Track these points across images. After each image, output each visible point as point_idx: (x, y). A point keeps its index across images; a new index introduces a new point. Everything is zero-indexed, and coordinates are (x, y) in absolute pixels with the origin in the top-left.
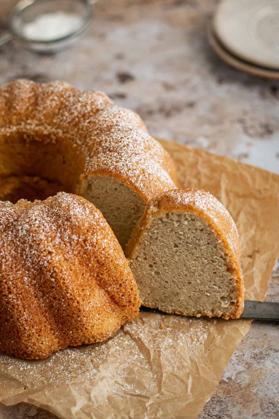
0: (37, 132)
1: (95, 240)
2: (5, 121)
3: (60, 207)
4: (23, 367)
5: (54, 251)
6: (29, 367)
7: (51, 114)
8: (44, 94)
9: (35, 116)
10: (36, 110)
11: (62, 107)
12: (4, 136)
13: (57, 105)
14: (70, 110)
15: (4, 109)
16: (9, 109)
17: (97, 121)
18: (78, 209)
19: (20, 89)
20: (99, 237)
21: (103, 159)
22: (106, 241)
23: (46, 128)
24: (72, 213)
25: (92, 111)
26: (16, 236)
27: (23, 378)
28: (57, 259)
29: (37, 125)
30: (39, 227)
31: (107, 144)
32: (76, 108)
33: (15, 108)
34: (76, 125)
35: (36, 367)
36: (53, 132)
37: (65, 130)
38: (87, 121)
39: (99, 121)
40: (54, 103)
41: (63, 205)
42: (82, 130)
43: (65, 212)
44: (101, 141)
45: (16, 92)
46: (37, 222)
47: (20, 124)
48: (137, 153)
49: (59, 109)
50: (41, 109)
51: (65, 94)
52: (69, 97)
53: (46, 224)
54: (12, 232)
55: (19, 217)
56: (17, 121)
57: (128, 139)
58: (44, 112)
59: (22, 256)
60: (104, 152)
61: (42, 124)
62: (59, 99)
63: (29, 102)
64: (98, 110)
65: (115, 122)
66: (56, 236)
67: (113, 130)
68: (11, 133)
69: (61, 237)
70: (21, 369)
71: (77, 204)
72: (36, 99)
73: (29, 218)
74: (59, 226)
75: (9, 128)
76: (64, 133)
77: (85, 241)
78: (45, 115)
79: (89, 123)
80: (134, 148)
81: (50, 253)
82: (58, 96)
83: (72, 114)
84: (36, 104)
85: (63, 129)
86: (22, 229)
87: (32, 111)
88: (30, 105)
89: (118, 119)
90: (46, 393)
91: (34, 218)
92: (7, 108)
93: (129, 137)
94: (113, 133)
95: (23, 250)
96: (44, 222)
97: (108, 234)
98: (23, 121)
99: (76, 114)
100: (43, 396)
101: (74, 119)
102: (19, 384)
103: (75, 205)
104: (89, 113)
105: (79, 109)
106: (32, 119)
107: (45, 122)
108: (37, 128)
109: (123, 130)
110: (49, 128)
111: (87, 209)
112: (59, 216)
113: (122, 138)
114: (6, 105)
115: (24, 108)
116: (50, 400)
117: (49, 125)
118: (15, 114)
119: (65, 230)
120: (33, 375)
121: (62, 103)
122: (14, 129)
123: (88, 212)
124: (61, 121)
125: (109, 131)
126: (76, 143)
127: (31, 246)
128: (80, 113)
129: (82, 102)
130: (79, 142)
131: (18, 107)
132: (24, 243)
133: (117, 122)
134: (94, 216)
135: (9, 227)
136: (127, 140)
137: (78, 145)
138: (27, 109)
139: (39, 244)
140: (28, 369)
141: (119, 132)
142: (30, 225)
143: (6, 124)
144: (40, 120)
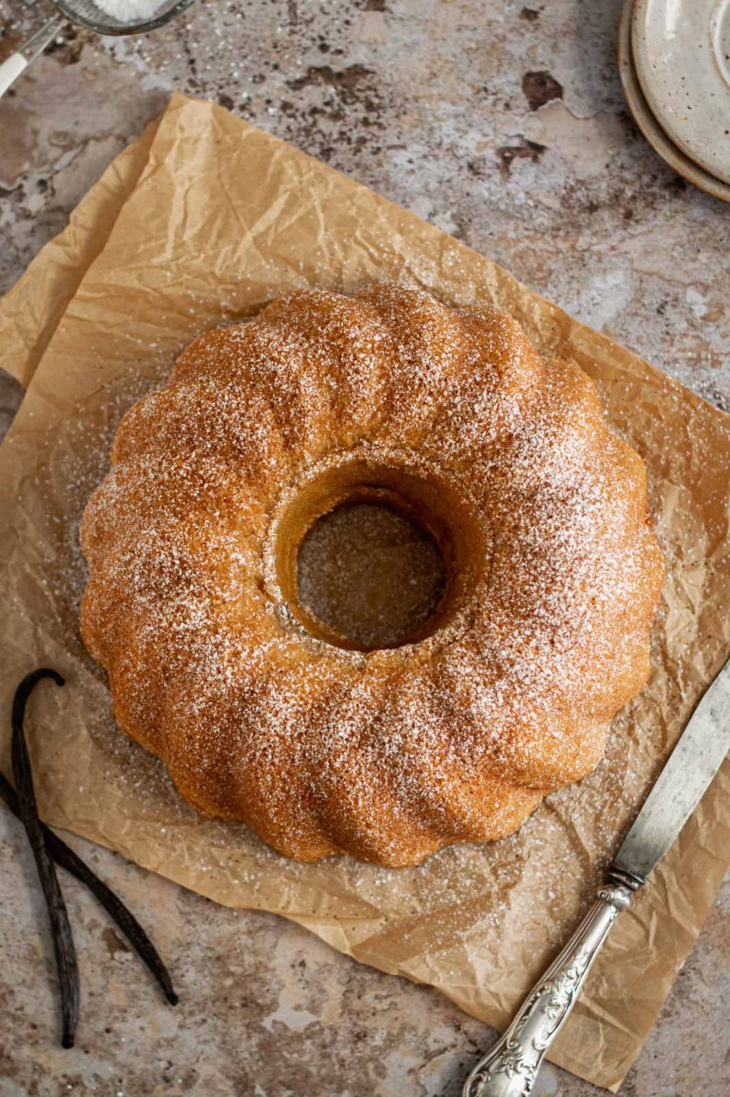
0: (391, 461)
1: (513, 750)
2: (332, 440)
3: (453, 690)
4: (381, 879)
5: (445, 777)
6: (390, 878)
7: (420, 430)
8: (406, 386)
9: (388, 432)
10: (391, 420)
11: (441, 417)
12: (334, 469)
13: (430, 412)
14: (458, 429)
15: (329, 417)
16: (339, 416)
17: (509, 475)
18: (485, 699)
19: (357, 371)
20: (520, 744)
21: (522, 577)
22: (531, 745)
23: (409, 456)
24: (474, 711)
25: (499, 438)
26: (381, 755)
27: (382, 901)
28: (450, 787)
29: (394, 448)
30: (419, 740)
31: (529, 539)
32: (469, 431)
33: (350, 416)
34: (469, 463)
35: (403, 876)
36: (423, 465)
37: (447, 467)
38: (491, 464)
39: (514, 476)
40: (425, 409)
41: (458, 690)
42: (480, 481)
43: (461, 705)
44: (517, 527)
45: (352, 379)
46: (416, 731)
47: (361, 444)
48: (582, 553)
49: (436, 422)
50: (401, 421)
51: (446, 388)
52: (454, 394)
53: (431, 732)
54: (373, 746)
55: (382, 711)
56: (353, 438)
57: (567, 529)
58: (407, 427)
59: (390, 783)
60: (525, 555)
61: (403, 447)
62: (436, 400)
63: (376, 402)
64: (510, 437)
65: (543, 477)
66: (447, 752)
67: (539, 497)
68: (344, 465)
69: (456, 752)
70: (378, 882)
71: (482, 686)
72: (391, 395)
73: (401, 720)
74: (452, 734)
75: (340, 453)
76: (443, 468)
77: (496, 752)
78: (407, 433)
79: (494, 469)
80: (578, 544)
81: (440, 781)
82: (431, 394)
83: (460, 441)
84: (389, 407)
85: (441, 462)
86: (390, 741)
87: (384, 420)
88: (379, 409)
89: (548, 470)
90: (428, 958)
91: (409, 722)
92: (334, 414)
93: (569, 524)
94: (540, 507)
95: (393, 776)
96: (426, 727)
97: (534, 731)
98: (364, 437)
99: (468, 443)
100: (424, 966)
101: (464, 451)
102: (376, 914)
103: (479, 690)
104: (493, 443)
105: (475, 433)
106: (384, 437)
107: (408, 443)
108: (392, 454)
109: (558, 499)
110: (416, 456)
111: (499, 694)
112: (452, 711)
113: (557, 529)
114: (332, 406)
115: (368, 416)
116: (433, 974)
117: (414, 449)
118: (350, 428)
119: (463, 740)
120: (397, 895)
121: (440, 408)
122: (350, 456)
123: (501, 701)
124: (438, 449)
125: (531, 498)
126: (467, 497)
127: (406, 773)
128: (476, 442)
129: (480, 421)
130: (473, 499)
131: (355, 417)
132: (395, 765)
133: (547, 476)
134: (512, 706)
135: (367, 738)
136: (566, 533)
137: (472, 503)
138: (374, 416)
139: (421, 772)
140: (388, 883)
141: (551, 506)
142: (404, 737)
143: (334, 447)
144: (398, 440)
